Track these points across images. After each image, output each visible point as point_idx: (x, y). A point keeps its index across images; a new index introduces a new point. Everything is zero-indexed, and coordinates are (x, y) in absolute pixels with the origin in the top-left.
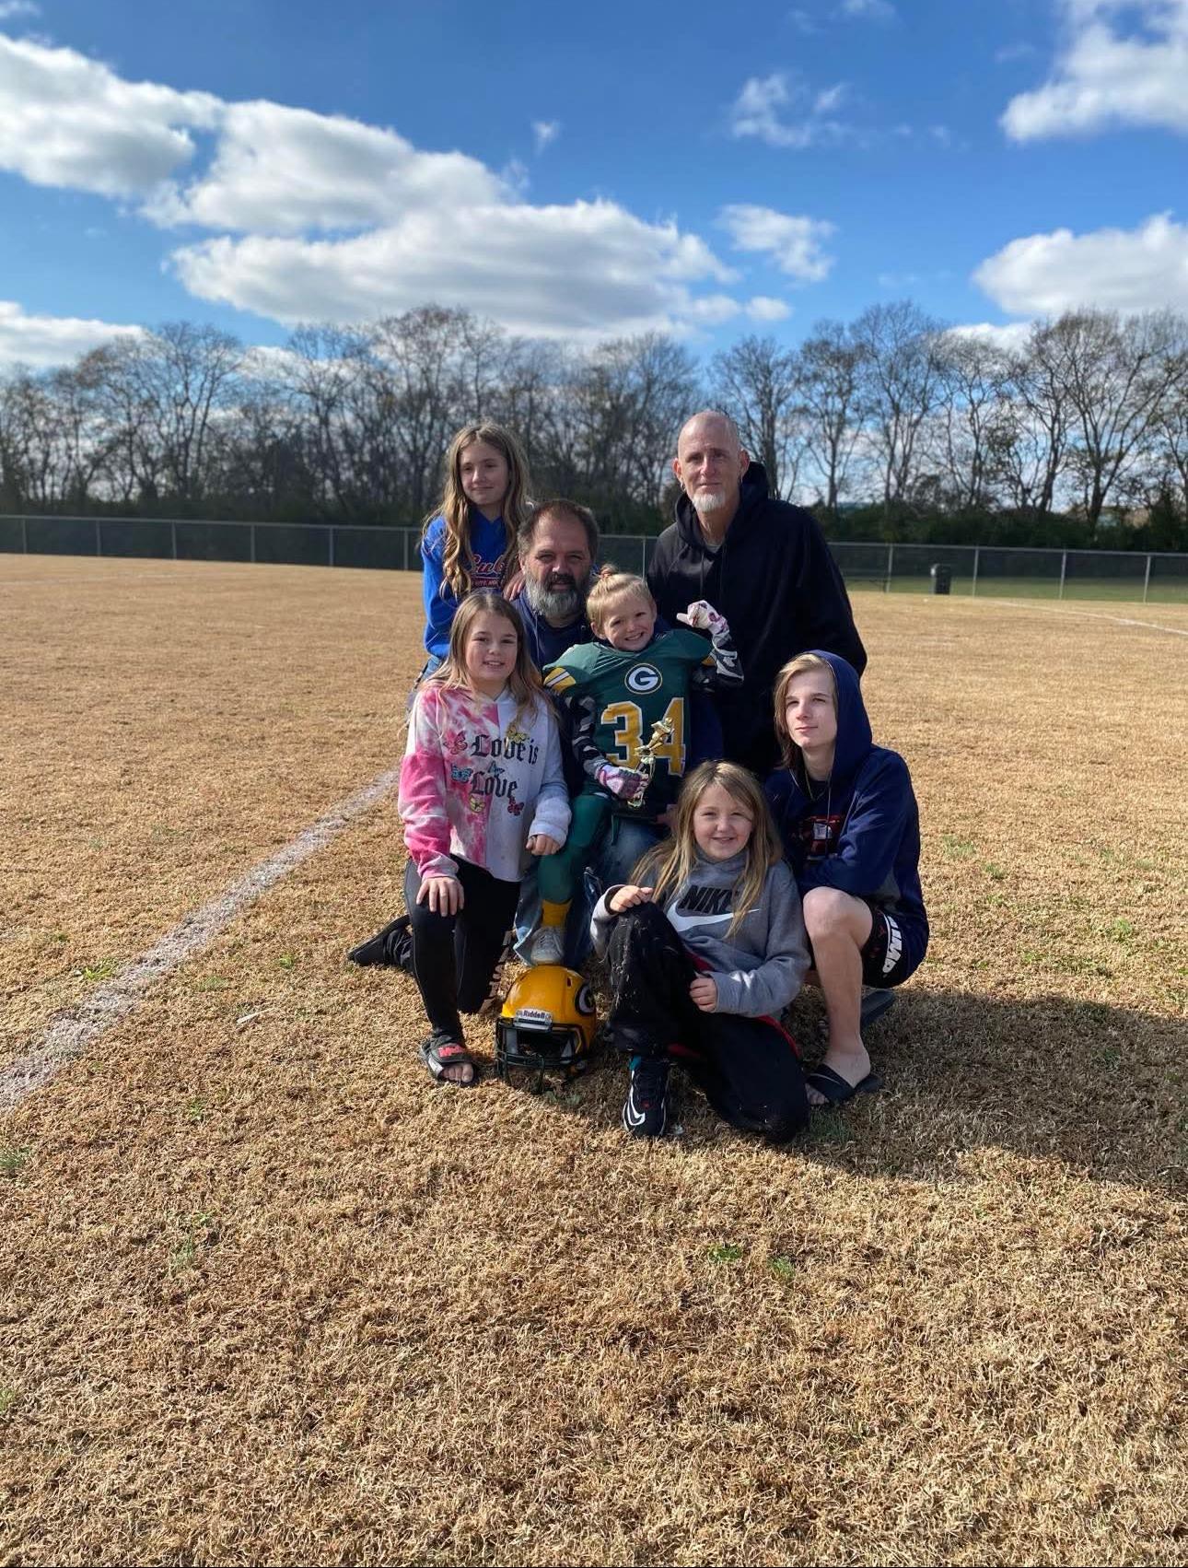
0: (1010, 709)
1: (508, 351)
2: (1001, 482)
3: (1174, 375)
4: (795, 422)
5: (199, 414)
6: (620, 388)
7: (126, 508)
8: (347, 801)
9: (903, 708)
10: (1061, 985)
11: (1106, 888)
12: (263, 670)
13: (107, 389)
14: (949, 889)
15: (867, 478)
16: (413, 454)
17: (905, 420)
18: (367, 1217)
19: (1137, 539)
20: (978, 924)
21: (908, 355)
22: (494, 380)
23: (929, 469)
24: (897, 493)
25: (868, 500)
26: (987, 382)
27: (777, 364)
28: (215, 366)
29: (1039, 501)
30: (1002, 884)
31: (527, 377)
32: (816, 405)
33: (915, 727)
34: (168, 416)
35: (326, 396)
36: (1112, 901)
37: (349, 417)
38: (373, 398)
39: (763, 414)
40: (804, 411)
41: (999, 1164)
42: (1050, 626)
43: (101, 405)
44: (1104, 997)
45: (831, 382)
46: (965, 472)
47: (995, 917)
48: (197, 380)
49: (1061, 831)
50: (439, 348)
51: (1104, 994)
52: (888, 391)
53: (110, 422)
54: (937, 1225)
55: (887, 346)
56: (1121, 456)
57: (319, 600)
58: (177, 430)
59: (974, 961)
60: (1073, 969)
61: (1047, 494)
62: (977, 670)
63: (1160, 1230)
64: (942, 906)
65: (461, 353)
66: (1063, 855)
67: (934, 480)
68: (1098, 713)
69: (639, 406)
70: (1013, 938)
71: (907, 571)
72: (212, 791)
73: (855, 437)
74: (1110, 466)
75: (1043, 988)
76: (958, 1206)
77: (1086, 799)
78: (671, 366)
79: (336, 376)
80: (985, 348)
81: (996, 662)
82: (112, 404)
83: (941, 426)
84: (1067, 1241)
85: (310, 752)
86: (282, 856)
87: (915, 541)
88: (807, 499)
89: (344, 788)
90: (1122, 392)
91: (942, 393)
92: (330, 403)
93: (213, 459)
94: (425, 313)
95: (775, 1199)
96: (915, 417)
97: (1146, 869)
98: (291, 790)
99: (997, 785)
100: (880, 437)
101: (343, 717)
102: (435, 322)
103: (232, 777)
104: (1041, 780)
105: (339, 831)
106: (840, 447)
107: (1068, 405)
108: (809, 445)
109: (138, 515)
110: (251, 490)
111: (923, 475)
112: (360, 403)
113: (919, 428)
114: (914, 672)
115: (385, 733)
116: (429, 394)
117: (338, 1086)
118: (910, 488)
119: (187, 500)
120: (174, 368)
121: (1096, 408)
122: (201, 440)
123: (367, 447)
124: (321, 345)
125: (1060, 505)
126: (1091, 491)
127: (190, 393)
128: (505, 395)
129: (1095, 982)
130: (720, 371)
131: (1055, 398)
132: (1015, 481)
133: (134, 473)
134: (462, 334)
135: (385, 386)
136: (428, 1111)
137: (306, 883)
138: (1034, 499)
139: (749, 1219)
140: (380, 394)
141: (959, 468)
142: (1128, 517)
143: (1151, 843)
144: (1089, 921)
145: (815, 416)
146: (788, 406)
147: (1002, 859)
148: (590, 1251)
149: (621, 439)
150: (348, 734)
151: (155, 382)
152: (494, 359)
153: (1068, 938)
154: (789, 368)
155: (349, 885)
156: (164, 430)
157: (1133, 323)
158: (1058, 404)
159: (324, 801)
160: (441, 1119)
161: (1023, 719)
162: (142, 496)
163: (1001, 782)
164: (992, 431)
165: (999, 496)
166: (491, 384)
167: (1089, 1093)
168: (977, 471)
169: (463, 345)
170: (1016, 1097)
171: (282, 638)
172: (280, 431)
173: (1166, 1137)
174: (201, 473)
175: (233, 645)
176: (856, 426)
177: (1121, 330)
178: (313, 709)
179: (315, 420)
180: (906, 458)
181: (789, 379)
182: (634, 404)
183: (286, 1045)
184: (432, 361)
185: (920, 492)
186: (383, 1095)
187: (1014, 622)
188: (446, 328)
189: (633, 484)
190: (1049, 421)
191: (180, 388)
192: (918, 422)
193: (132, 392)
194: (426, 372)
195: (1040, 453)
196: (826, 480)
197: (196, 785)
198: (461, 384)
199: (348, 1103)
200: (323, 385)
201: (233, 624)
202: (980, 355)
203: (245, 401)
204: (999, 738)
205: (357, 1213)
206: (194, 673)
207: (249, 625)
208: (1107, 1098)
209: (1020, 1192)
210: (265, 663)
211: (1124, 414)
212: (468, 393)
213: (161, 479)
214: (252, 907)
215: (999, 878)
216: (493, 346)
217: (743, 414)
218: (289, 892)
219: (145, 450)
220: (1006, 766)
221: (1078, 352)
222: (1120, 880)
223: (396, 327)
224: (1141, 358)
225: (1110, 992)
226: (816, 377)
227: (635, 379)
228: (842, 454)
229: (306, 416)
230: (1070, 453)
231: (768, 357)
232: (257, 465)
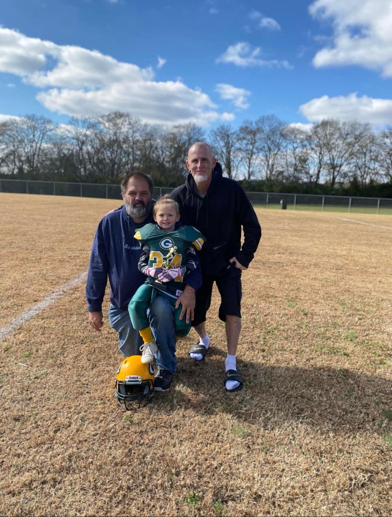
0: (307, 250)
1: (143, 127)
2: (303, 173)
3: (357, 140)
4: (237, 153)
5: (38, 145)
6: (180, 140)
7: (13, 176)
8: (66, 284)
9: (271, 249)
10: (330, 360)
11: (344, 318)
12: (47, 233)
13: (6, 136)
14: (288, 319)
15: (260, 171)
16: (111, 160)
17: (272, 153)
18: (35, 484)
19: (346, 192)
20: (299, 334)
21: (273, 132)
22: (138, 136)
23: (280, 169)
24: (270, 177)
25: (260, 179)
26: (299, 141)
27: (231, 134)
28: (44, 130)
29: (315, 180)
30: (307, 317)
31: (149, 136)
32: (244, 148)
33: (275, 256)
34: (27, 146)
35: (82, 140)
36: (347, 324)
37: (89, 148)
38: (98, 142)
39: (227, 150)
40: (240, 149)
41: (310, 447)
42: (320, 220)
43: (4, 142)
44: (347, 366)
45: (249, 140)
46: (291, 170)
47: (305, 331)
48: (38, 134)
49: (327, 295)
50: (120, 126)
51: (347, 364)
52: (267, 143)
53: (7, 147)
54: (285, 480)
55: (267, 129)
56: (341, 166)
57: (73, 208)
58: (30, 150)
59: (298, 350)
60: (335, 353)
61: (318, 178)
62: (296, 236)
63: (376, 478)
64: (286, 326)
65: (127, 128)
66: (329, 305)
67: (281, 173)
68: (337, 251)
69: (186, 146)
70: (312, 340)
71: (273, 201)
72: (15, 280)
73: (256, 158)
74: (338, 169)
75: (324, 362)
76: (293, 469)
77: (335, 283)
78: (197, 134)
79: (85, 134)
80: (298, 130)
81: (302, 232)
82: (8, 141)
83: (284, 155)
84: (338, 486)
85: (57, 264)
86: (36, 307)
87: (275, 192)
88: (241, 178)
89: (66, 279)
90: (341, 145)
91: (284, 144)
92: (83, 143)
93: (44, 161)
94: (115, 114)
95: (216, 468)
96: (276, 152)
97: (358, 311)
98: (46, 280)
99: (304, 278)
100: (264, 158)
101: (72, 251)
102: (119, 117)
103: (24, 274)
104: (319, 276)
105: (61, 296)
106: (251, 161)
107: (324, 149)
108: (241, 160)
109: (16, 179)
110: (56, 171)
111: (278, 171)
112: (93, 143)
113: (277, 156)
114: (275, 236)
115: (86, 257)
116: (116, 141)
117: (37, 414)
118: (274, 175)
119: (34, 174)
120: (30, 130)
121: (333, 150)
122: (39, 153)
123: (96, 158)
124: (80, 123)
125: (322, 181)
126: (332, 177)
127: (35, 138)
128: (142, 141)
129: (343, 359)
130: (213, 136)
131: (320, 146)
132: (307, 173)
133: (15, 165)
134: (128, 121)
135: (102, 138)
136: (73, 426)
137: (43, 319)
138: (314, 179)
139: (205, 479)
140: (100, 141)
141: (290, 169)
142: (343, 185)
143: (359, 300)
144: (339, 332)
145: (243, 151)
146: (235, 147)
147: (306, 306)
148: (133, 499)
149: (180, 157)
150: (72, 257)
151: (23, 134)
152: (138, 130)
153: (332, 340)
154: (235, 135)
155: (59, 320)
156: (26, 150)
157: (344, 124)
158: (321, 149)
159: (57, 284)
160: (78, 430)
161: (312, 253)
162: (18, 173)
163: (305, 276)
164: (300, 157)
165: (302, 178)
166: (137, 138)
167: (343, 410)
168: (295, 170)
169: (128, 125)
170: (315, 412)
171: (56, 222)
172: (66, 152)
173: (375, 431)
174: (39, 165)
175: (38, 224)
176: (256, 154)
177: (341, 125)
178: (62, 248)
179: (78, 148)
180: (273, 165)
181: (235, 139)
182: (185, 146)
183: (19, 394)
184: (118, 129)
185: (277, 176)
186: (55, 418)
187: (308, 219)
188: (122, 119)
189: (184, 172)
190: (318, 154)
191: (32, 136)
192: (276, 154)
193: (15, 137)
194: (115, 134)
195: (315, 164)
196: (247, 172)
197: (10, 278)
198: (127, 137)
199: (39, 423)
200: (81, 137)
201: (40, 216)
202: (296, 132)
203: (54, 142)
204: (304, 260)
205: (31, 483)
206: (21, 234)
207: (45, 217)
208: (351, 412)
209: (318, 461)
210: (48, 230)
211: (342, 152)
212: (130, 140)
213: (26, 167)
214: (19, 329)
215: (306, 314)
216: (138, 125)
217: (220, 150)
218: (35, 323)
219: (19, 157)
220: (307, 270)
221: (328, 132)
222: (349, 315)
223: (106, 118)
224: (347, 135)
225: (349, 363)
226: (244, 138)
227: (185, 138)
228: (252, 163)
229: (75, 147)
230: (325, 165)
231: (228, 131)
232: (58, 163)
